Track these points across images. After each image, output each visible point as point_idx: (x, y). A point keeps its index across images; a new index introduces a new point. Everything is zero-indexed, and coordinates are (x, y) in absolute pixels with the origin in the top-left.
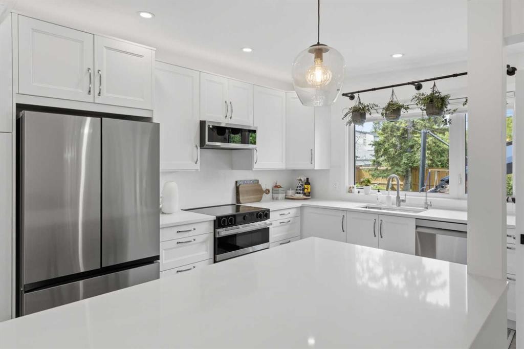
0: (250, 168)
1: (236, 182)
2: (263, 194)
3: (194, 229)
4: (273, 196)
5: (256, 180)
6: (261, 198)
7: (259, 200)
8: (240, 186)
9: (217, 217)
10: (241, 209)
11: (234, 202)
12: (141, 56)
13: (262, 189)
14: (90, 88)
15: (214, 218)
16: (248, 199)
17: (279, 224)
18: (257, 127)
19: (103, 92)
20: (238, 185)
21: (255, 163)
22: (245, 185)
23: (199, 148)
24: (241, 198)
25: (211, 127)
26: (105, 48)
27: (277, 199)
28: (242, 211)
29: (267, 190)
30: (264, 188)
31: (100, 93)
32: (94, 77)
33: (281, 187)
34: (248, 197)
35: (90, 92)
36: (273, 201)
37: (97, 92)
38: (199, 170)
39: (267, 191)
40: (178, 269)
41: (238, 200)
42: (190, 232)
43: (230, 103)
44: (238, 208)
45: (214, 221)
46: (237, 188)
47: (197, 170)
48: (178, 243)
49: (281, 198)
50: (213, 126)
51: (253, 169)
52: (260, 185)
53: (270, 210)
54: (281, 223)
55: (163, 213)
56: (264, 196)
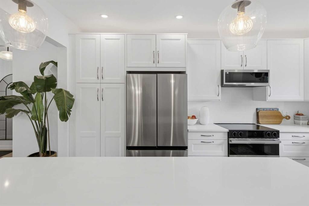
0: (264, 99)
1: (257, 109)
2: (282, 119)
3: (213, 136)
4: (294, 121)
5: (276, 109)
6: (281, 122)
7: (279, 123)
8: (260, 112)
9: (229, 130)
10: (260, 128)
11: (255, 122)
12: (179, 40)
13: (282, 116)
14: (154, 60)
15: (227, 130)
16: (267, 121)
17: (291, 143)
18: (269, 70)
19: (160, 61)
20: (258, 111)
21: (269, 96)
22: (264, 111)
23: (220, 87)
24: (260, 120)
25: (228, 73)
26: (161, 40)
27: (298, 124)
28: (260, 129)
29: (287, 116)
30: (284, 114)
31: (158, 62)
32: (156, 55)
33: (302, 115)
34: (267, 120)
35: (154, 62)
36: (295, 125)
37: (157, 62)
38: (221, 100)
39: (288, 118)
41: (258, 122)
42: (210, 137)
43: (245, 56)
44: (258, 127)
45: (228, 132)
46: (257, 113)
47: (219, 100)
48: (201, 142)
49: (303, 124)
50: (229, 73)
51: (267, 101)
52: (280, 113)
53: (280, 132)
54: (293, 143)
55: (201, 124)
56: (284, 121)
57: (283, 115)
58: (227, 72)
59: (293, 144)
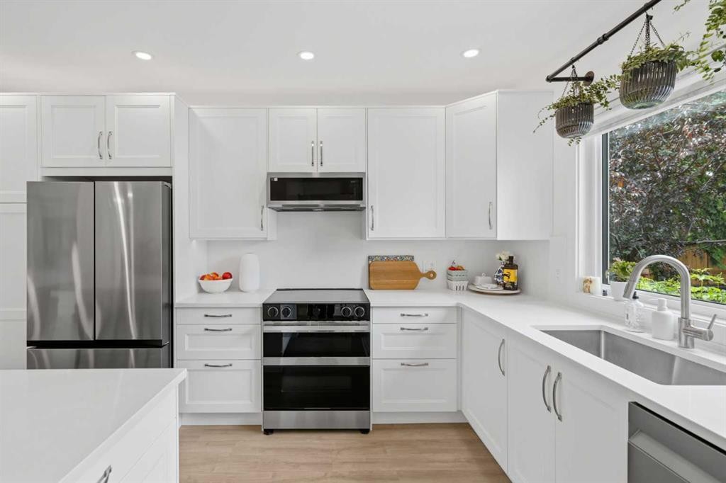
1: (369, 258)
2: (419, 278)
5: (409, 256)
6: (416, 284)
7: (413, 287)
8: (373, 263)
9: (263, 304)
12: (158, 106)
13: (418, 271)
16: (387, 284)
17: (399, 331)
19: (116, 155)
20: (370, 261)
21: (372, 229)
23: (266, 209)
24: (372, 282)
25: (276, 180)
26: (116, 107)
29: (430, 272)
31: (110, 156)
32: (104, 141)
33: (463, 270)
34: (386, 281)
35: (101, 156)
37: (108, 155)
39: (431, 275)
40: (207, 362)
42: (225, 318)
43: (321, 143)
45: (262, 308)
47: (266, 238)
48: (206, 330)
49: (458, 288)
50: (278, 179)
51: (367, 239)
52: (415, 264)
53: (371, 305)
54: (402, 329)
55: (242, 291)
56: (423, 282)
57: (421, 270)
58: (273, 178)
59: (402, 331)
